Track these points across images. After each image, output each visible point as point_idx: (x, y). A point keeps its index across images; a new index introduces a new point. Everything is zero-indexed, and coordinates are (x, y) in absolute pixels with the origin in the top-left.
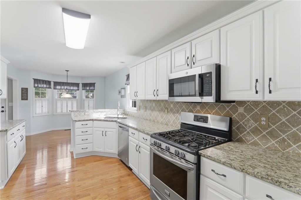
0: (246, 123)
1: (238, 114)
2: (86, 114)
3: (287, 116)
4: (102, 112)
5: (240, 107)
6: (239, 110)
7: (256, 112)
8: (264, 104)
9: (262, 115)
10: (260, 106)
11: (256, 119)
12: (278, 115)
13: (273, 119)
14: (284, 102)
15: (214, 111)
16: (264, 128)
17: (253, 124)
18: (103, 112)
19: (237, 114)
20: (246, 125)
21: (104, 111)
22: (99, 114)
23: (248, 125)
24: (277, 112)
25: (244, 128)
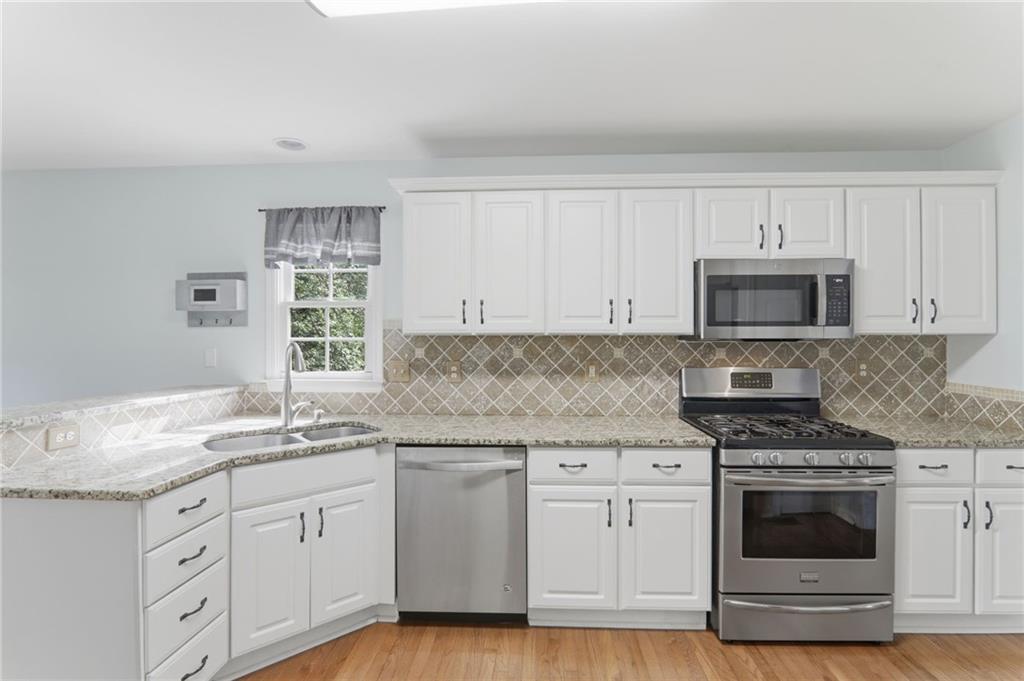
0: (833, 378)
1: (819, 362)
2: (58, 438)
3: (894, 358)
4: (149, 413)
5: (822, 347)
6: (820, 354)
7: (851, 356)
8: (863, 340)
9: (861, 360)
10: (857, 345)
11: (851, 367)
12: (882, 357)
13: (876, 366)
14: (889, 336)
15: (764, 360)
16: (863, 382)
17: (847, 378)
18: (155, 416)
19: (816, 362)
20: (833, 382)
21: (158, 407)
22: (134, 426)
23: (837, 382)
24: (882, 353)
25: (831, 388)
